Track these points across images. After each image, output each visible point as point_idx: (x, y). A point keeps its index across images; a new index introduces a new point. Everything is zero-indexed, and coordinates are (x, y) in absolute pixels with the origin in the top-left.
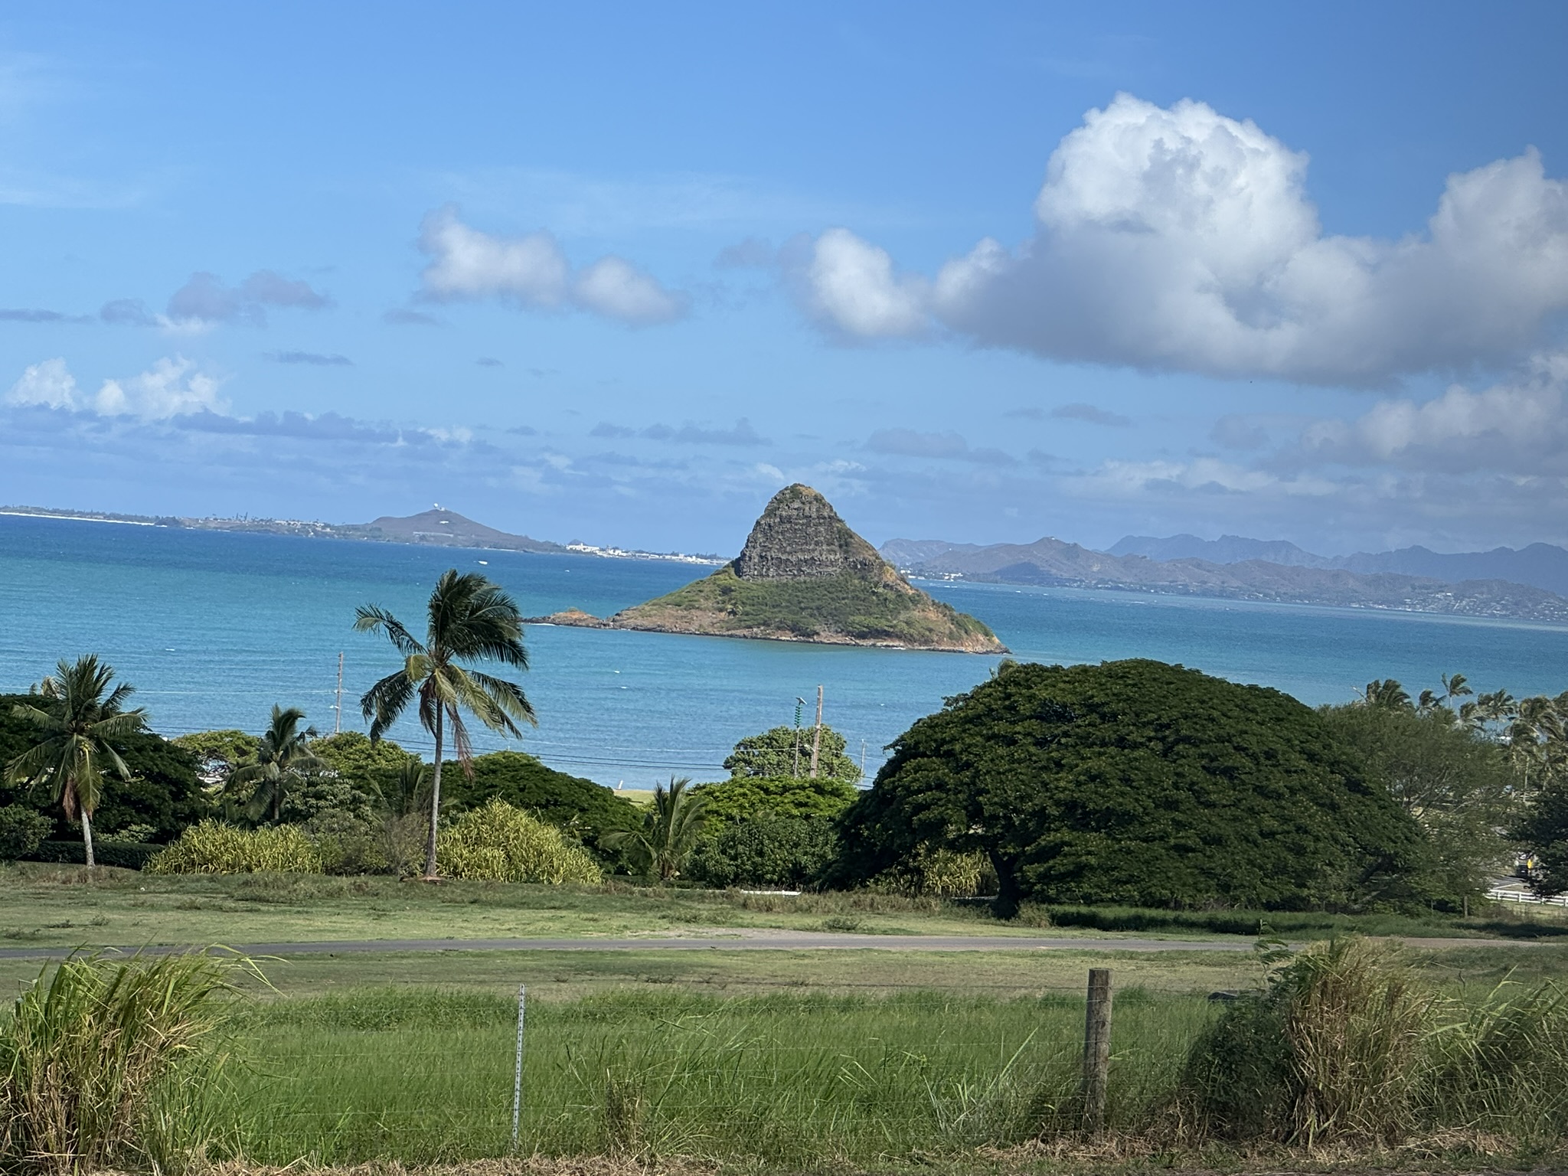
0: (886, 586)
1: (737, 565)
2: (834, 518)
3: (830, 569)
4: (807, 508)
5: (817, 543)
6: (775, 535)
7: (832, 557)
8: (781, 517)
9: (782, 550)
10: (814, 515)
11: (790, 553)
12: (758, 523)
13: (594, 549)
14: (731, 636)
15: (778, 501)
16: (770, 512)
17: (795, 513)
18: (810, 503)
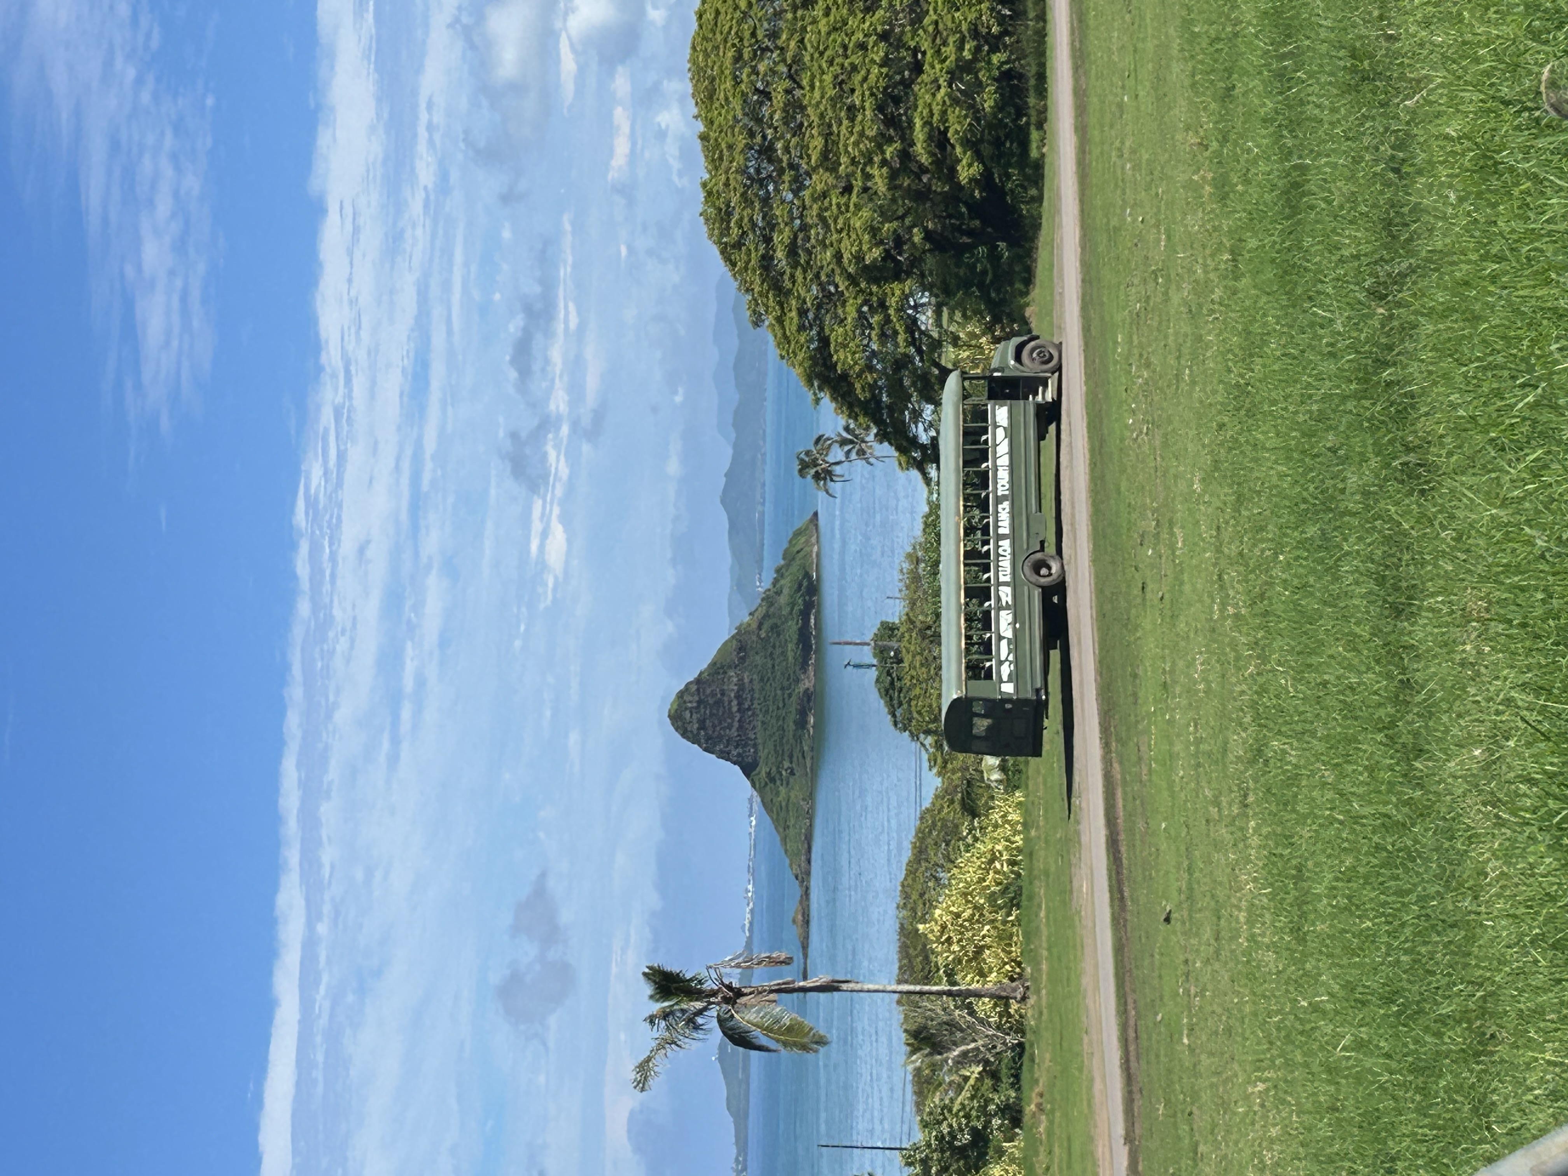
0: (760, 628)
1: (748, 770)
2: (698, 681)
3: (746, 680)
4: (689, 705)
5: (723, 694)
6: (716, 733)
7: (735, 679)
8: (699, 729)
9: (730, 727)
10: (696, 698)
11: (733, 721)
12: (706, 750)
13: (748, 910)
14: (812, 770)
15: (685, 734)
16: (695, 740)
17: (695, 716)
18: (685, 702)
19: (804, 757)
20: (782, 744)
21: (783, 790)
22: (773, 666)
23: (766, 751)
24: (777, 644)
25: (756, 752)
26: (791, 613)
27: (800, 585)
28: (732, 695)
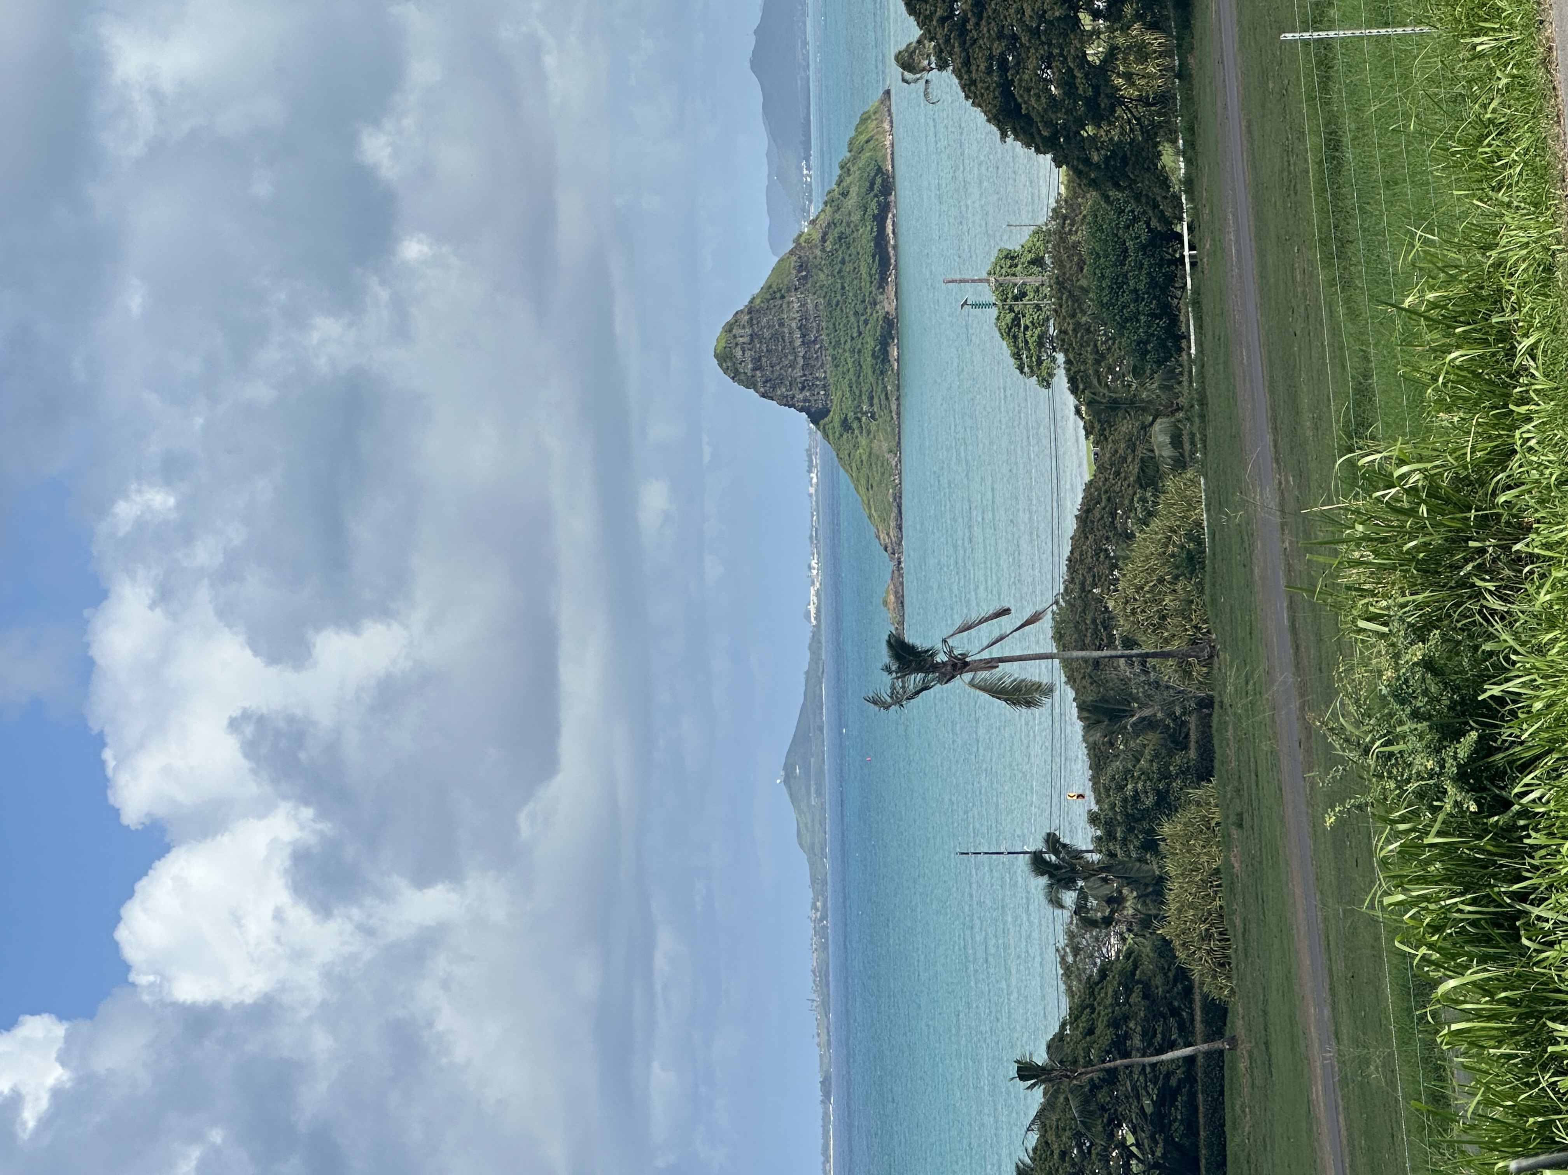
0: (824, 240)
1: (817, 416)
2: (751, 310)
3: (810, 306)
4: (741, 340)
5: (782, 325)
6: (776, 374)
7: (796, 305)
8: (754, 369)
9: (792, 366)
10: (748, 331)
11: (796, 356)
12: (763, 396)
13: (813, 592)
14: (898, 414)
15: (735, 375)
16: (750, 383)
17: (748, 354)
18: (735, 337)
19: (887, 398)
20: (858, 383)
21: (863, 441)
22: (843, 288)
23: (839, 393)
24: (847, 258)
25: (827, 395)
26: (863, 219)
27: (872, 184)
28: (794, 325)
